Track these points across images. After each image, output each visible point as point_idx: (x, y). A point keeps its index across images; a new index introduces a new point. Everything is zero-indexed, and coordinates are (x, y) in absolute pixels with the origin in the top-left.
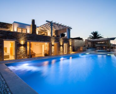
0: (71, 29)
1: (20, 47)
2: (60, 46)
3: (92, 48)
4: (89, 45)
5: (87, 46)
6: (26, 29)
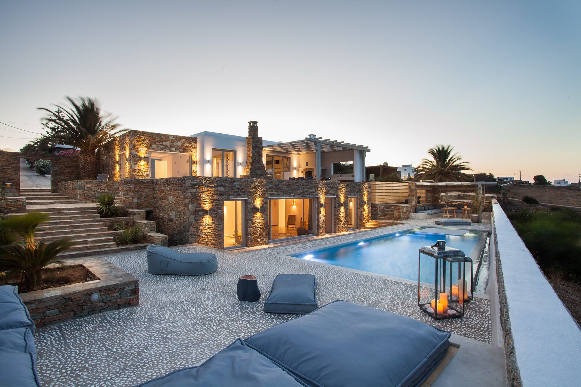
0: (367, 153)
1: (255, 215)
2: (340, 205)
3: (429, 209)
4: (419, 198)
5: (413, 203)
6: (235, 152)
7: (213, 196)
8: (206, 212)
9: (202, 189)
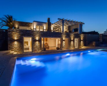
1: (36, 42)
2: (71, 41)
5: (101, 41)
6: (43, 27)
7: (18, 35)
8: (15, 40)
9: (14, 33)
